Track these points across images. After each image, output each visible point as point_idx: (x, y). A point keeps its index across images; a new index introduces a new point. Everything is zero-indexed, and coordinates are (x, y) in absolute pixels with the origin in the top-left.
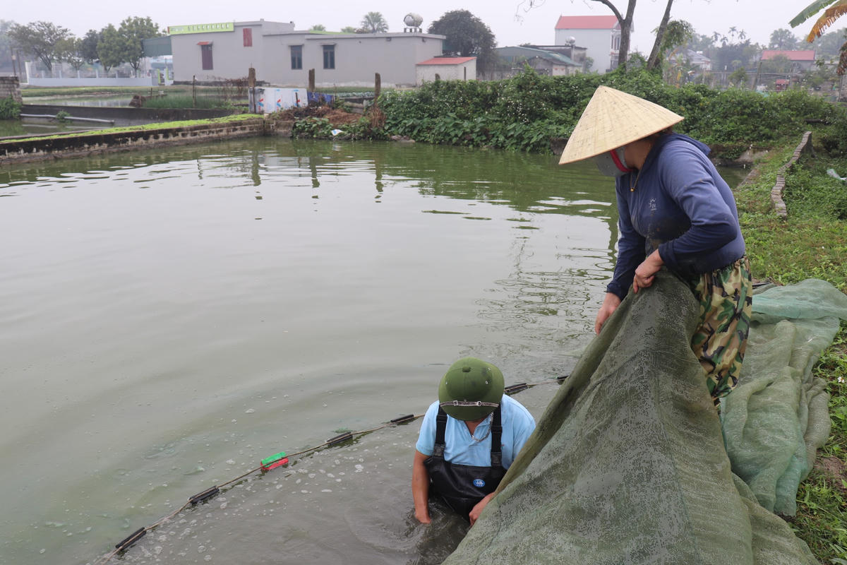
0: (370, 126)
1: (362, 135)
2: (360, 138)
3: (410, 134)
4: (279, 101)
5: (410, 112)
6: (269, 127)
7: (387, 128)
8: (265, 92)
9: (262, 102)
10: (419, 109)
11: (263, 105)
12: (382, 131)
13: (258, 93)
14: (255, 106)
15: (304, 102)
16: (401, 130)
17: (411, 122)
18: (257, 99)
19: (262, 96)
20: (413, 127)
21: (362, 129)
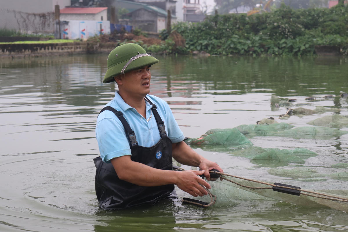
0: (175, 45)
1: (171, 52)
2: (169, 53)
3: (205, 50)
4: (84, 30)
5: (201, 36)
6: (93, 48)
7: (187, 46)
8: (70, 24)
9: (67, 31)
10: (207, 34)
11: (67, 34)
12: (184, 49)
13: (63, 24)
14: (60, 34)
15: (107, 30)
16: (199, 48)
17: (205, 42)
18: (62, 29)
19: (66, 27)
20: (207, 46)
21: (170, 48)
